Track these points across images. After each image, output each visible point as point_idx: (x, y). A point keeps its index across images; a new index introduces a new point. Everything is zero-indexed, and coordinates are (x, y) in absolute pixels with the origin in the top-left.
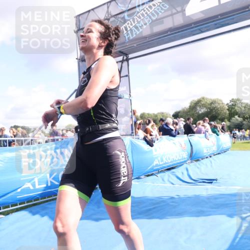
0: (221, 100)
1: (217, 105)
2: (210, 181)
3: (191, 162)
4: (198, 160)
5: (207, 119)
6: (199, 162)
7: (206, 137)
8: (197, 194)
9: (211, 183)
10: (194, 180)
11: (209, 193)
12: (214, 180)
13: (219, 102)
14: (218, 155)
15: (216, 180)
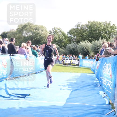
0: (45, 28)
1: (40, 31)
2: (24, 96)
3: (11, 79)
4: (17, 77)
5: (30, 42)
6: (17, 79)
7: (26, 58)
8: (10, 107)
9: (24, 97)
10: (10, 95)
11: (21, 106)
12: (27, 95)
13: (42, 29)
14: (35, 74)
15: (29, 95)
